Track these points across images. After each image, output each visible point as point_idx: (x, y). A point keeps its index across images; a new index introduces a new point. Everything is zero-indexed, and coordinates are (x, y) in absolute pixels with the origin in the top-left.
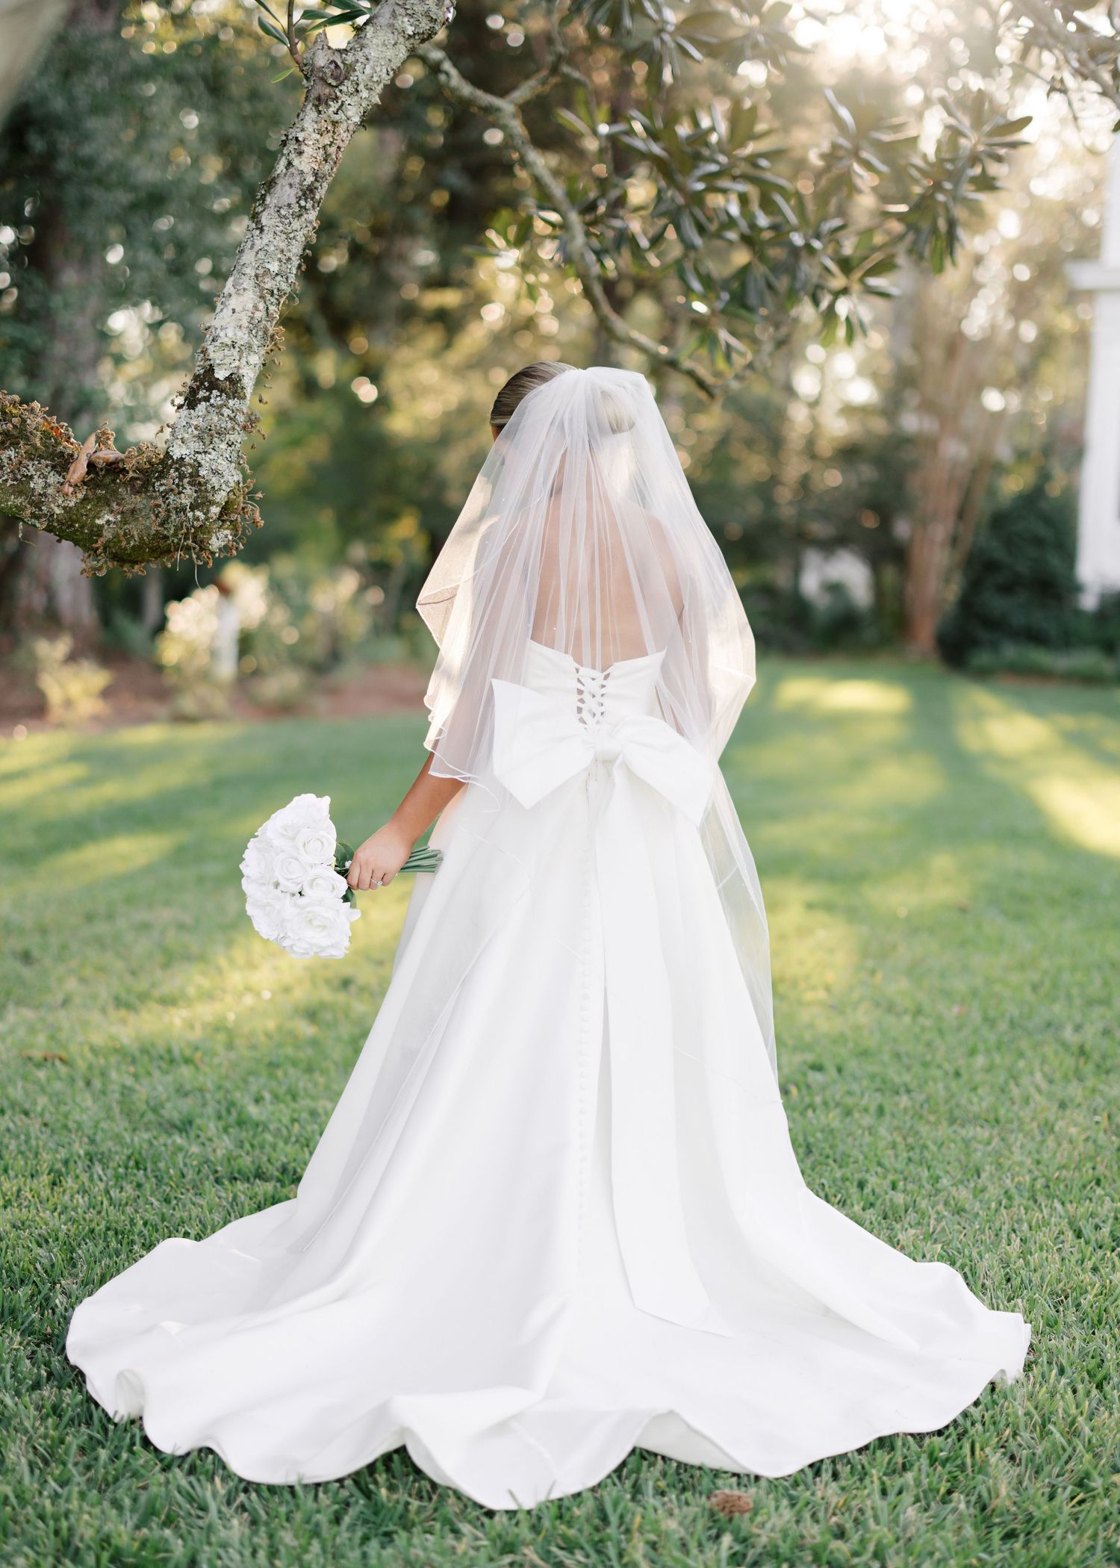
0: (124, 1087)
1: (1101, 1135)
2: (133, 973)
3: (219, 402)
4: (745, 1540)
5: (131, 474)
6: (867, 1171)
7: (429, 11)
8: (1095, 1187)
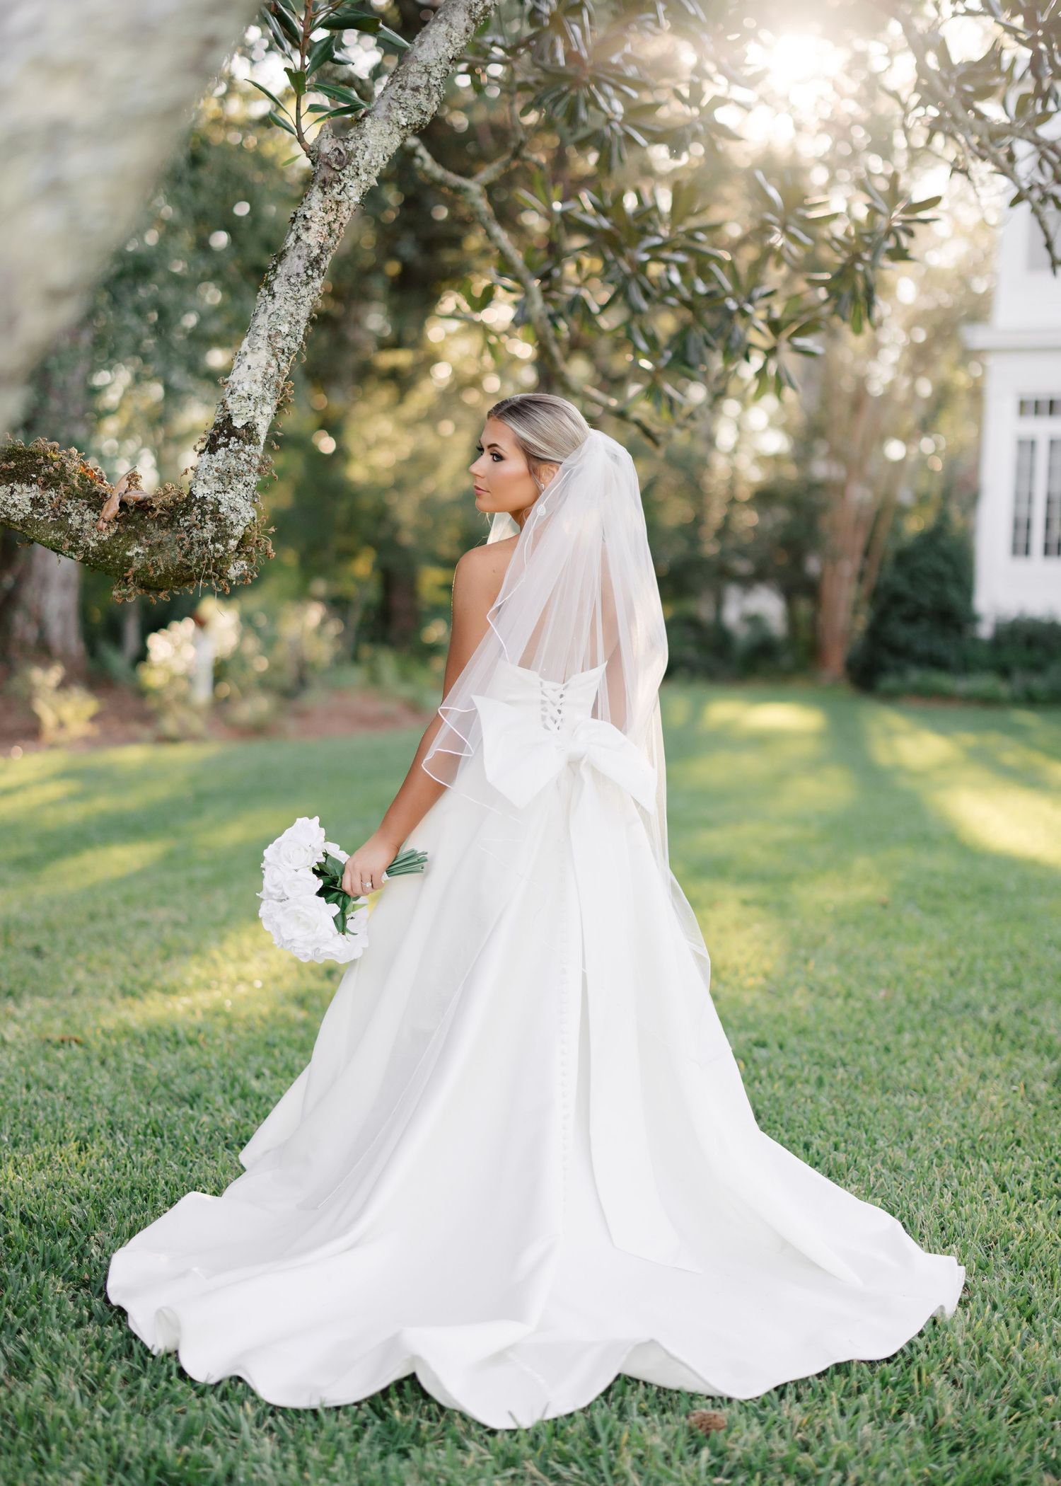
0: (135, 1064)
1: (1019, 1102)
2: (136, 966)
3: (237, 447)
4: (720, 1454)
5: (158, 511)
6: (812, 1134)
7: (420, 104)
8: (1016, 1148)
